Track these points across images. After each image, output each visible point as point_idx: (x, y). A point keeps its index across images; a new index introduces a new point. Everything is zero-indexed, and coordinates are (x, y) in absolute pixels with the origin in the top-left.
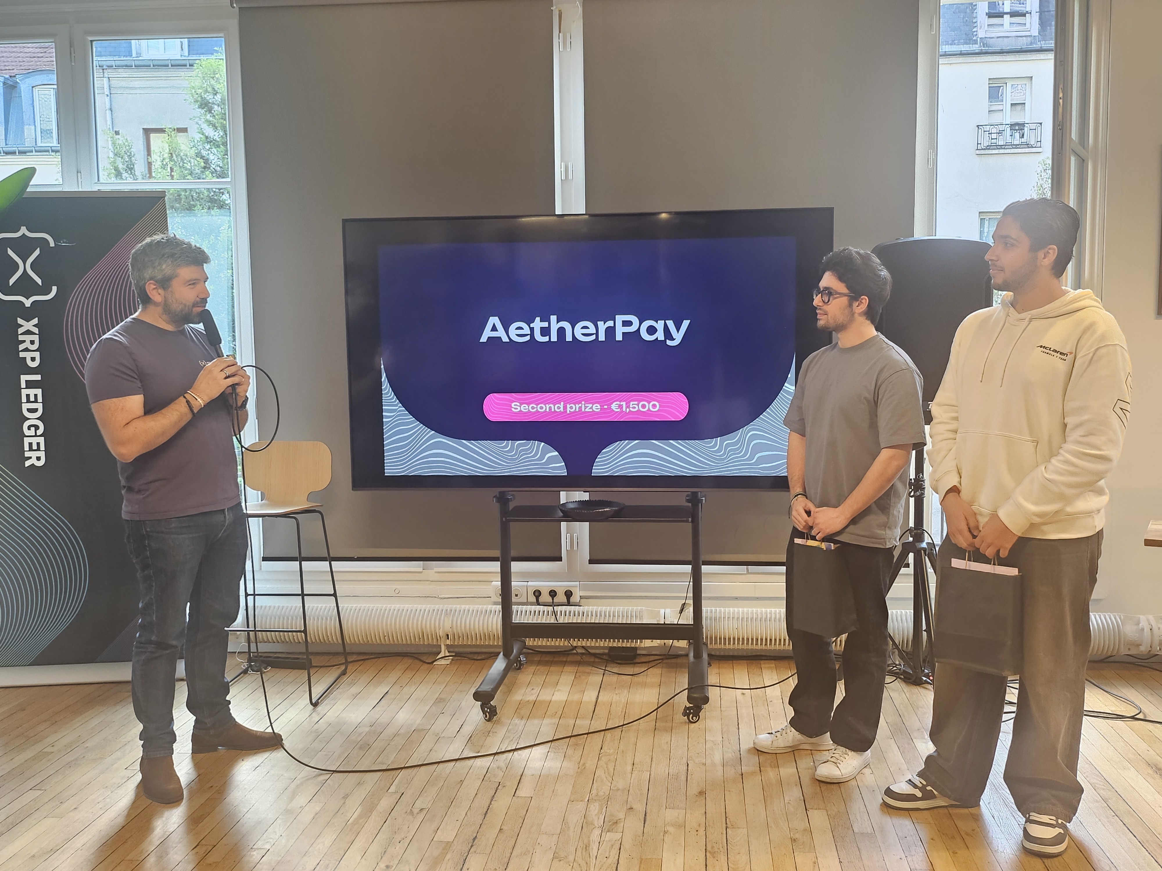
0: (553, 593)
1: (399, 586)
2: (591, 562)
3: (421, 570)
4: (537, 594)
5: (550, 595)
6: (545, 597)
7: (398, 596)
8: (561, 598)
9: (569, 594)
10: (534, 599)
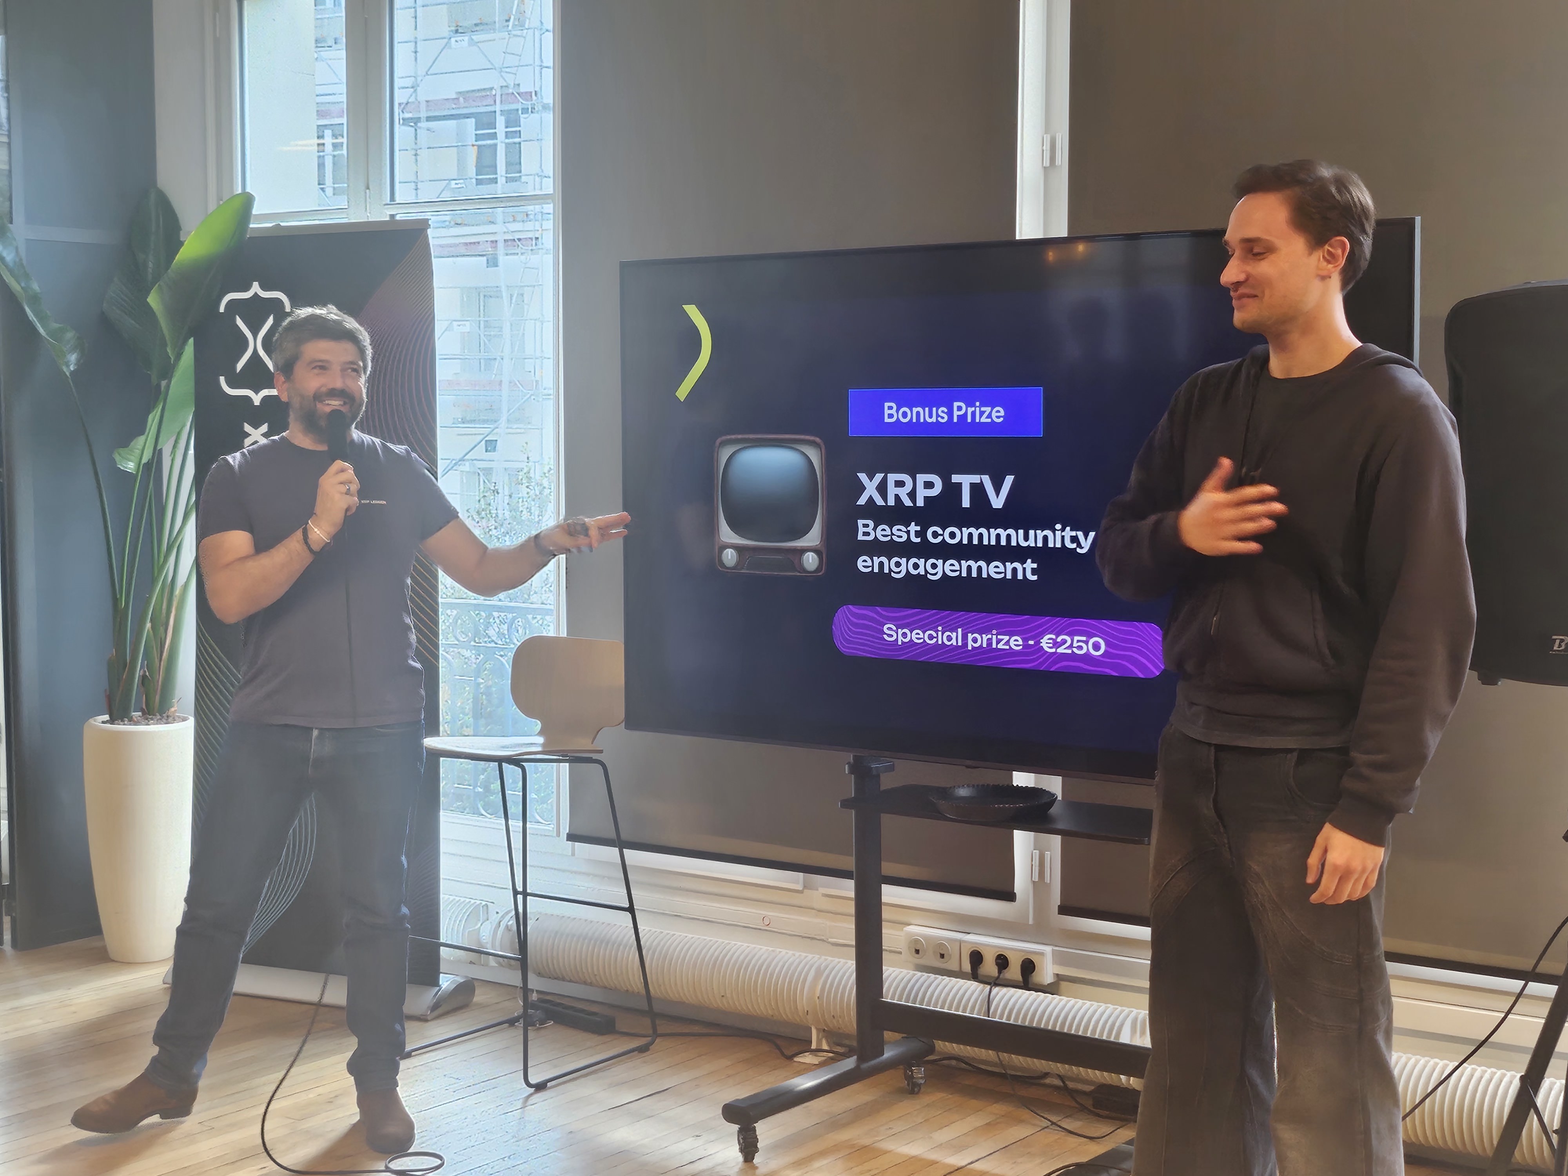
0: (1002, 962)
1: (771, 913)
2: (1064, 910)
3: (800, 887)
4: (976, 958)
5: (997, 964)
6: (989, 967)
7: (764, 930)
8: (1014, 972)
9: (1028, 967)
10: (967, 967)
